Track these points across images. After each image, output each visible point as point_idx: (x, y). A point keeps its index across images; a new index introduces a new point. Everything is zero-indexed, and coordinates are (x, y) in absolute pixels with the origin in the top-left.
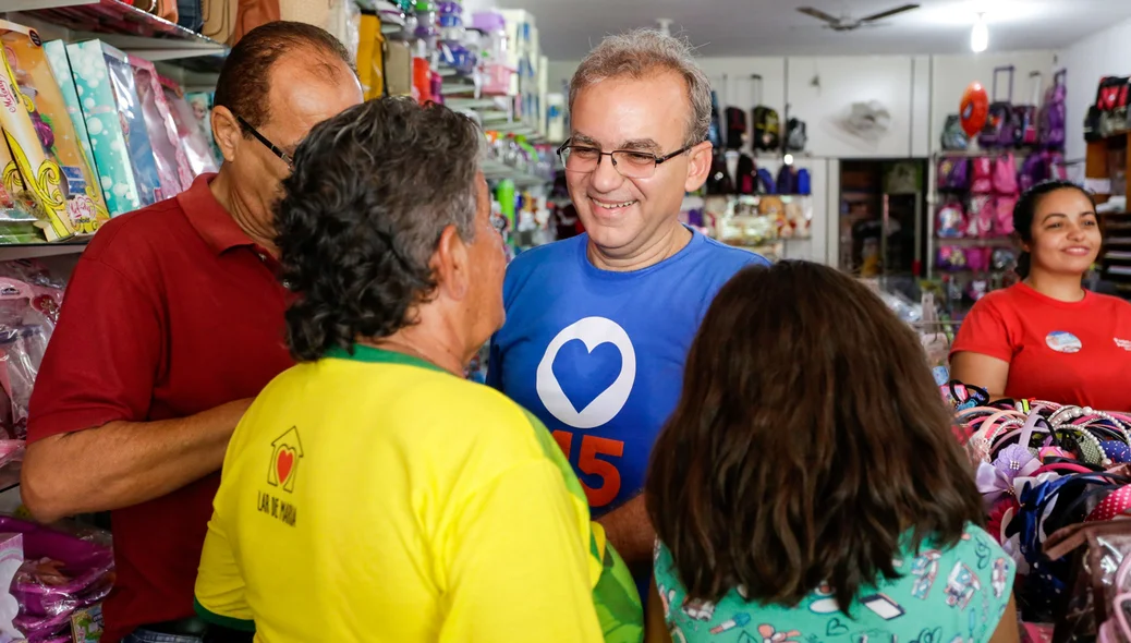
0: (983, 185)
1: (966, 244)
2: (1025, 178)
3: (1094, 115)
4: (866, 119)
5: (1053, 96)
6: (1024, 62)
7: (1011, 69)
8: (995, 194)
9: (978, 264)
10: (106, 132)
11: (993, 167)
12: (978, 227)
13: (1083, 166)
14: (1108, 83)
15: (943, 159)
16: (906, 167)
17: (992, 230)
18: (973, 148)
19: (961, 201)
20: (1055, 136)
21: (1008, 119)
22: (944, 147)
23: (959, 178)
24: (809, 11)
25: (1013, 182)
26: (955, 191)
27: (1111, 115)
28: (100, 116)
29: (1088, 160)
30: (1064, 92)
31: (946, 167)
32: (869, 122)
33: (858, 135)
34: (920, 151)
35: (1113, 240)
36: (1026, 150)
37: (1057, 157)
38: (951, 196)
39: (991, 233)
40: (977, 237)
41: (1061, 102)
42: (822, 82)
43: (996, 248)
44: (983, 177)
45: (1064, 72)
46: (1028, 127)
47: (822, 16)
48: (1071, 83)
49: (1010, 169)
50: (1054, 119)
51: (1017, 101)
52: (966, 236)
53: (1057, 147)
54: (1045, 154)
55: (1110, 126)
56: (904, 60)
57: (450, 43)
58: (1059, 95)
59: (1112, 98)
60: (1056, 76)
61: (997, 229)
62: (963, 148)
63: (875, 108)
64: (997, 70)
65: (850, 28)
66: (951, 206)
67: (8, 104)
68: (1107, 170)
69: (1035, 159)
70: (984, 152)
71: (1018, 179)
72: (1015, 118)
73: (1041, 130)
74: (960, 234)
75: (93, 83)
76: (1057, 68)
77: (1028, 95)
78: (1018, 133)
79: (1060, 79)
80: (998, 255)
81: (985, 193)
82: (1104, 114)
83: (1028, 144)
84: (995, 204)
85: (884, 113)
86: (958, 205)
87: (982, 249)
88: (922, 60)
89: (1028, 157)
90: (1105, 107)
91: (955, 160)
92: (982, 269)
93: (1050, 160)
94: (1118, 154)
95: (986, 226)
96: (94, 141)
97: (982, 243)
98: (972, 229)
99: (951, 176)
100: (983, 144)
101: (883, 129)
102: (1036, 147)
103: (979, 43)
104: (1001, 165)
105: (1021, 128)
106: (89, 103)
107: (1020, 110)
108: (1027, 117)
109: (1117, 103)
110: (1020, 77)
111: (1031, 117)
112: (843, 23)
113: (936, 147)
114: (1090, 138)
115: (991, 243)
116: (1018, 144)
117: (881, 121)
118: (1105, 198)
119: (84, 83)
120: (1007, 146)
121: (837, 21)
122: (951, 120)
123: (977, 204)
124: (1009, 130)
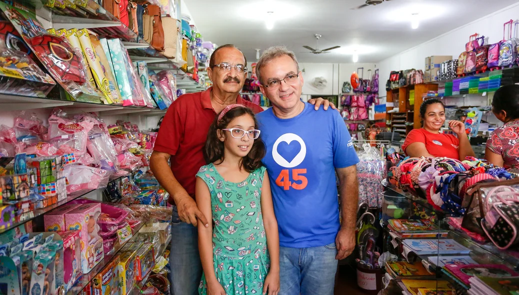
0: (355, 104)
1: (350, 122)
2: (367, 102)
3: (389, 82)
4: (319, 83)
5: (375, 77)
6: (367, 66)
7: (363, 68)
8: (358, 107)
9: (354, 129)
10: (120, 70)
11: (358, 98)
12: (353, 117)
13: (385, 98)
14: (393, 73)
15: (343, 95)
16: (331, 98)
17: (357, 118)
18: (352, 93)
19: (348, 109)
20: (376, 89)
21: (362, 84)
22: (343, 92)
23: (348, 102)
24: (307, 47)
25: (364, 103)
26: (346, 106)
27: (394, 83)
28: (119, 64)
29: (387, 96)
30: (378, 76)
31: (344, 98)
32: (320, 84)
33: (316, 87)
34: (336, 93)
35: (395, 121)
36: (367, 94)
37: (376, 96)
38: (345, 107)
39: (358, 119)
40: (353, 120)
41: (377, 79)
42: (305, 70)
43: (359, 124)
44: (355, 102)
45: (378, 70)
46: (368, 86)
47: (311, 49)
48: (380, 73)
49: (363, 99)
50: (375, 84)
51: (364, 79)
52: (350, 120)
53: (376, 93)
54: (373, 95)
55: (394, 86)
56: (331, 64)
57: (200, 52)
58: (377, 77)
59: (394, 77)
60: (376, 71)
61: (359, 117)
62: (348, 92)
63: (322, 79)
64: (358, 69)
65: (319, 53)
66: (345, 110)
67: (92, 58)
68: (393, 100)
69: (370, 96)
70: (355, 94)
71: (365, 102)
72: (364, 83)
73: (371, 87)
74: (348, 119)
75: (116, 53)
76: (376, 69)
77: (368, 76)
78: (365, 88)
79: (377, 72)
80: (359, 126)
81: (355, 107)
82: (392, 83)
83: (368, 92)
84: (358, 110)
85: (325, 81)
86: (347, 110)
87: (355, 124)
88: (336, 65)
89: (368, 96)
90: (392, 80)
91: (346, 96)
92: (355, 130)
93: (374, 97)
94: (396, 95)
95: (356, 117)
96: (116, 73)
97: (354, 122)
98: (352, 118)
99: (345, 101)
100: (354, 91)
101: (325, 86)
102: (370, 92)
103: (355, 60)
104: (360, 97)
105: (366, 87)
106: (115, 60)
107: (365, 81)
108: (367, 83)
109: (396, 79)
110: (365, 70)
111: (369, 83)
112: (316, 51)
113: (341, 92)
114: (388, 90)
115: (357, 122)
116: (365, 92)
117: (324, 83)
118: (392, 108)
119: (113, 53)
120: (361, 92)
121: (315, 50)
122: (345, 84)
123: (353, 110)
124: (362, 87)
